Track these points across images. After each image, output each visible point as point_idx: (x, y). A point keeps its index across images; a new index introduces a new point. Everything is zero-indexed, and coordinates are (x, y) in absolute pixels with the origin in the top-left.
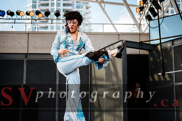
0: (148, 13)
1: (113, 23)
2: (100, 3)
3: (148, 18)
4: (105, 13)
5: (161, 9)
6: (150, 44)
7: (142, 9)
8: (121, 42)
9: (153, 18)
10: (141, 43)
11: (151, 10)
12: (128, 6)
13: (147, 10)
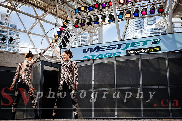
0: (60, 44)
1: (36, 48)
2: (28, 34)
3: (60, 47)
4: (31, 40)
5: (69, 42)
6: (60, 64)
7: (56, 41)
8: (41, 61)
9: (63, 47)
10: (54, 63)
11: (63, 42)
12: (47, 38)
13: (59, 42)
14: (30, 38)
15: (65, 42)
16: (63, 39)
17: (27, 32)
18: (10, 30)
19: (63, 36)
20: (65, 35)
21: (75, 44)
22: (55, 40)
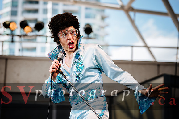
17: (126, 8)
18: (87, 8)
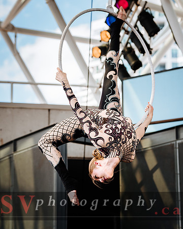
2: (5, 31)
5: (151, 53)
14: (12, 46)
15: (137, 52)
16: (127, 43)
17: (3, 26)
19: (127, 32)
20: (136, 26)
21: (175, 55)
22: (100, 48)
